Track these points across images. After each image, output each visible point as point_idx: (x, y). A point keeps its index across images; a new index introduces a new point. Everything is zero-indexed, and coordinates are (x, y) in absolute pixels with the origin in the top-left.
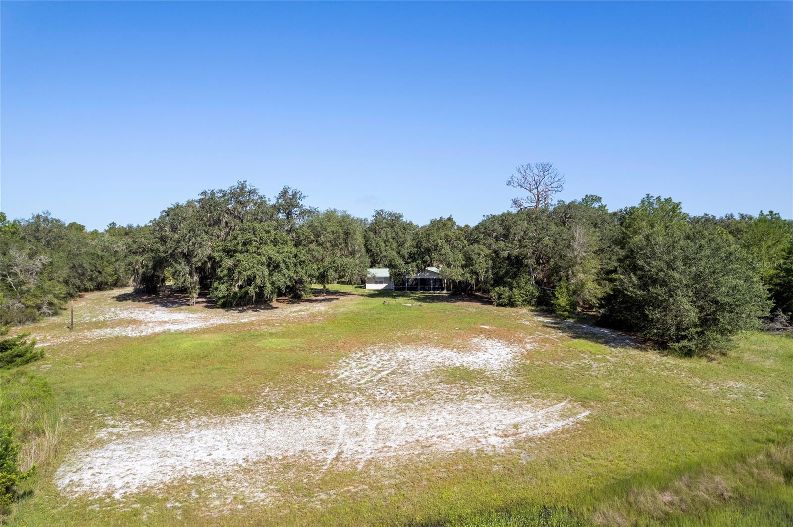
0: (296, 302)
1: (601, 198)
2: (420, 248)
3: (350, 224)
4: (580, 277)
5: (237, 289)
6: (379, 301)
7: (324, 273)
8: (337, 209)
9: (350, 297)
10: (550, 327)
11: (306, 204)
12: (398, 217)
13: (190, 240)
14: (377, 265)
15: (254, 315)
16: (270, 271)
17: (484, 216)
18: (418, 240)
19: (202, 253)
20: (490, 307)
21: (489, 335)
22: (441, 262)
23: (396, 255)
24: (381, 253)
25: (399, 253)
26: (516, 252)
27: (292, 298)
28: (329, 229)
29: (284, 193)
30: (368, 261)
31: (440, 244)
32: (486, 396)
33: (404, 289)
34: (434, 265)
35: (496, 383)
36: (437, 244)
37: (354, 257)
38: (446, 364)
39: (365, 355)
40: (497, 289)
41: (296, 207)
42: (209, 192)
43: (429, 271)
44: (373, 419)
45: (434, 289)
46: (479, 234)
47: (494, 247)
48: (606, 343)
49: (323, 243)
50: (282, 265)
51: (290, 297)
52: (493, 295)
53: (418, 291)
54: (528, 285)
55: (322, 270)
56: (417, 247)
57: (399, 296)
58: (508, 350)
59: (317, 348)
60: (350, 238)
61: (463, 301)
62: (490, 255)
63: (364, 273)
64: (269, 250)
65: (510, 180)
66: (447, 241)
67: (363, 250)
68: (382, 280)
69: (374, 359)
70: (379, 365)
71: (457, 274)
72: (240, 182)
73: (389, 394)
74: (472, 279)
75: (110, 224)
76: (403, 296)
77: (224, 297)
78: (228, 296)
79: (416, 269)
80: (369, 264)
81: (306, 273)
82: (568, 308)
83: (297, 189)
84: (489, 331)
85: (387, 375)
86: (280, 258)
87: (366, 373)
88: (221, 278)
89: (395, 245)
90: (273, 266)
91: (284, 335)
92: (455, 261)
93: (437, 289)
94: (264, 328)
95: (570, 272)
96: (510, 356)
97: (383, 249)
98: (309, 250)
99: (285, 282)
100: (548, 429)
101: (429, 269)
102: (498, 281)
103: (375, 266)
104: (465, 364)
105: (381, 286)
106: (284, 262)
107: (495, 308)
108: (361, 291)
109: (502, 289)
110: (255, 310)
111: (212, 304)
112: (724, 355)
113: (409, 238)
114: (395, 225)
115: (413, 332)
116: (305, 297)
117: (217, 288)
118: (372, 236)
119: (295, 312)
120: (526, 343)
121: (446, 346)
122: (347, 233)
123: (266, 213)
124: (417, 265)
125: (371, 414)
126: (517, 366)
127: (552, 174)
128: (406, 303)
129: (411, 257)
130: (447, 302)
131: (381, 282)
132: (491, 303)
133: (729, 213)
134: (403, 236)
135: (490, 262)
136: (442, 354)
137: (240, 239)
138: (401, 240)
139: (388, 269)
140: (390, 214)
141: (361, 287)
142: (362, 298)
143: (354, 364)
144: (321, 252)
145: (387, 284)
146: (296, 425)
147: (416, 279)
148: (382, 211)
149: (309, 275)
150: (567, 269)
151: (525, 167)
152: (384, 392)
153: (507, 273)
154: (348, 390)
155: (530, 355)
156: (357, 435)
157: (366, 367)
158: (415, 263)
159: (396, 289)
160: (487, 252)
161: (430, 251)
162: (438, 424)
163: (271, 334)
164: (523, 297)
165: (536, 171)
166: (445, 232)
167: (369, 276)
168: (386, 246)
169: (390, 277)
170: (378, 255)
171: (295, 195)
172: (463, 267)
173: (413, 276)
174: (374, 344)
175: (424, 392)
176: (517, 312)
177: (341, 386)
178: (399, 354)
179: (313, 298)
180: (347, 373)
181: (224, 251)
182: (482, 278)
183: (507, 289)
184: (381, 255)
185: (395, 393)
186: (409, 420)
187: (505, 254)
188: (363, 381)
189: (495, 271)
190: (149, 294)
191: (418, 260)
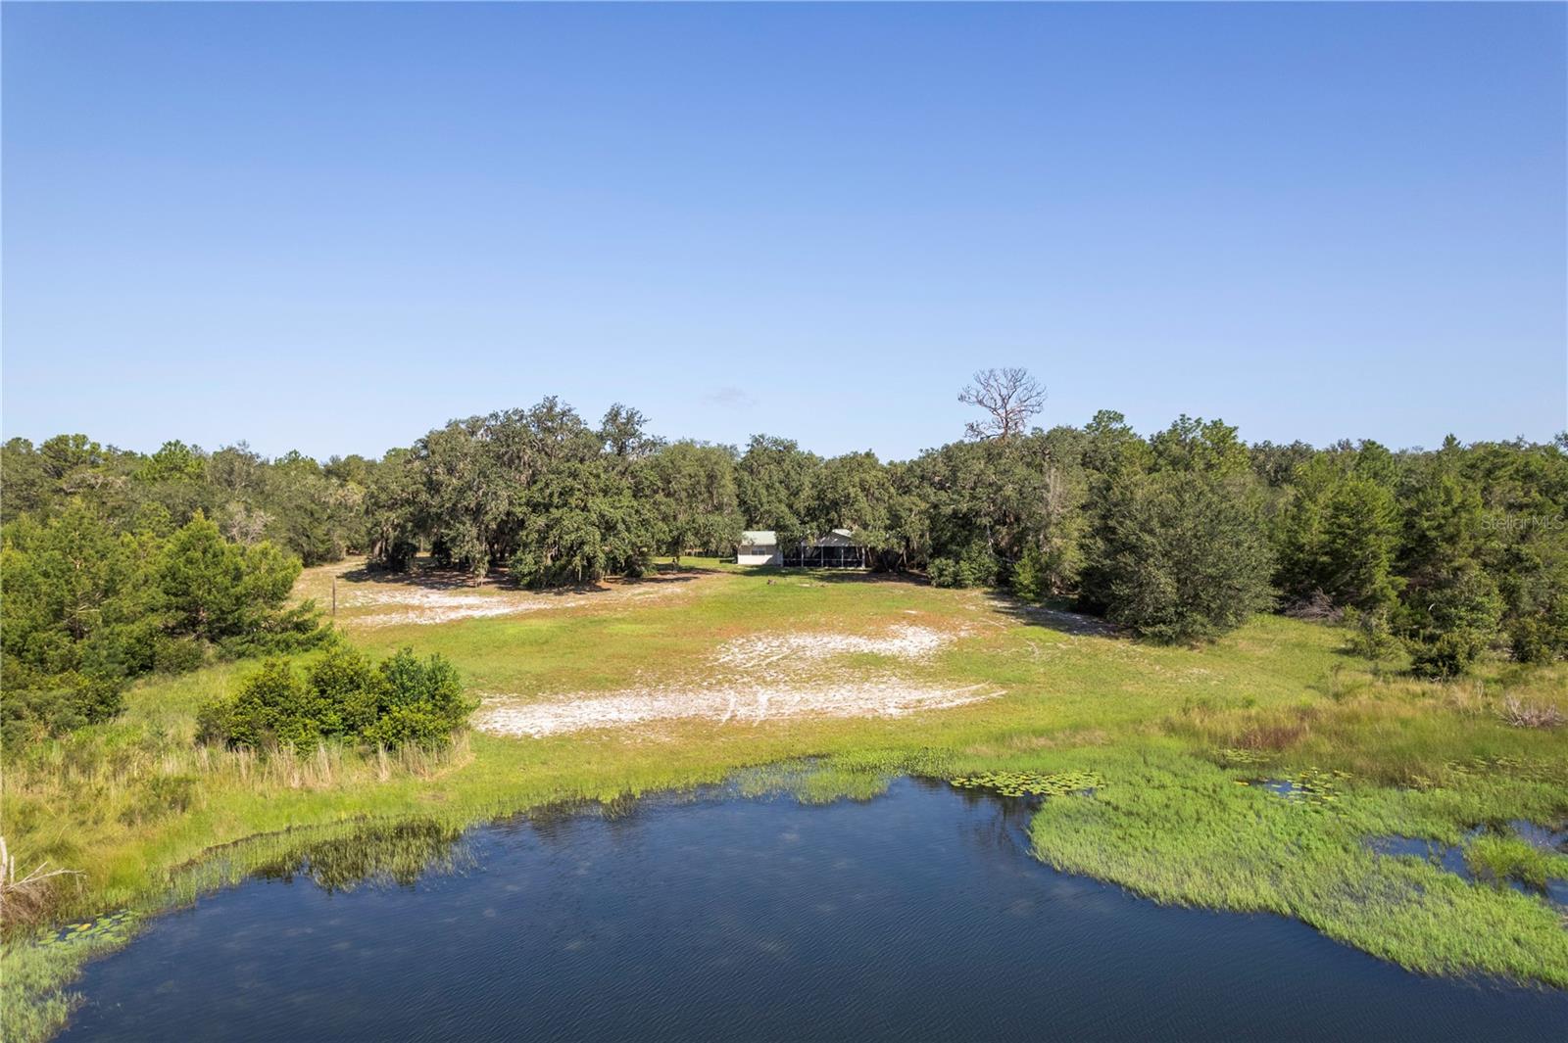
0: (635, 582)
1: (1122, 416)
2: (823, 499)
3: (716, 463)
4: (1056, 543)
5: (549, 562)
6: (760, 581)
7: (679, 537)
8: (696, 439)
9: (715, 576)
10: (1003, 612)
11: (648, 432)
12: (790, 447)
13: (479, 489)
14: (754, 526)
15: (581, 599)
16: (603, 535)
17: (922, 450)
18: (820, 487)
19: (497, 508)
20: (926, 588)
21: (913, 621)
22: (855, 521)
23: (787, 510)
24: (762, 505)
25: (790, 507)
26: (964, 507)
27: (627, 576)
28: (685, 472)
29: (613, 416)
30: (742, 521)
31: (852, 495)
32: (894, 678)
33: (799, 564)
34: (845, 526)
35: (909, 667)
36: (849, 494)
37: (721, 514)
38: (852, 650)
39: (748, 641)
40: (937, 562)
41: (633, 435)
42: (501, 414)
43: (837, 535)
44: (764, 696)
45: (846, 564)
46: (913, 479)
47: (933, 498)
48: (1069, 630)
49: (675, 492)
50: (621, 526)
51: (623, 574)
52: (932, 570)
53: (820, 566)
54: (982, 555)
55: (675, 533)
56: (818, 498)
57: (791, 574)
58: (935, 638)
59: (685, 634)
60: (715, 485)
61: (888, 580)
62: (927, 511)
63: (737, 538)
64: (599, 504)
65: (964, 394)
66: (863, 489)
67: (735, 502)
68: (764, 549)
69: (760, 646)
70: (767, 651)
71: (878, 539)
72: (548, 398)
73: (781, 676)
74: (900, 547)
75: (291, 453)
76: (798, 574)
77: (530, 573)
78: (536, 571)
79: (817, 532)
80: (743, 525)
81: (653, 537)
82: (1033, 587)
83: (633, 409)
84: (915, 616)
85: (778, 660)
86: (618, 515)
87: (753, 658)
88: (526, 545)
89: (783, 494)
90: (608, 527)
91: (636, 621)
92: (875, 521)
93: (851, 564)
94: (604, 614)
95: (1041, 537)
96: (934, 644)
97: (764, 500)
98: (655, 503)
99: (624, 551)
100: (954, 704)
101: (837, 531)
102: (939, 550)
103: (751, 527)
104: (875, 651)
105: (761, 560)
106: (624, 521)
107: (934, 589)
108: (730, 567)
109: (944, 562)
110: (577, 591)
111: (513, 583)
112: (1212, 642)
113: (807, 481)
114: (784, 460)
115: (811, 617)
116: (646, 574)
117: (522, 560)
118: (746, 478)
119: (639, 594)
120: (961, 630)
121: (853, 633)
122: (711, 477)
123: (590, 446)
124: (818, 526)
125: (762, 691)
126: (940, 653)
127: (1028, 385)
128: (803, 585)
129: (811, 515)
130: (864, 581)
131: (762, 553)
132: (928, 583)
133: (1345, 439)
134: (796, 477)
135: (927, 522)
136: (847, 641)
137: (555, 488)
138: (794, 484)
139: (774, 532)
140: (776, 442)
141: (730, 562)
142: (734, 576)
143: (737, 650)
144: (674, 507)
145: (771, 556)
146: (683, 698)
147: (817, 548)
148: (762, 436)
149: (658, 541)
150: (1037, 531)
151: (987, 374)
152: (775, 675)
153: (953, 539)
154: (733, 671)
155: (961, 642)
156: (749, 705)
157: (751, 652)
158: (815, 523)
159: (786, 564)
160: (924, 506)
161: (838, 504)
162: (835, 698)
163: (617, 619)
164: (974, 574)
165: (1003, 380)
166: (863, 475)
167: (744, 543)
168: (769, 495)
169: (778, 544)
170: (756, 509)
171: (630, 418)
172: (887, 528)
173: (813, 542)
174: (760, 630)
175: (822, 675)
176: (964, 595)
177: (724, 668)
178: (792, 641)
179: (659, 576)
180: (729, 658)
181: (527, 504)
182: (915, 545)
183: (951, 562)
184: (762, 510)
185: (788, 675)
186: (803, 695)
187: (948, 510)
188: (750, 665)
189: (935, 535)
190: (395, 571)
191: (819, 517)
